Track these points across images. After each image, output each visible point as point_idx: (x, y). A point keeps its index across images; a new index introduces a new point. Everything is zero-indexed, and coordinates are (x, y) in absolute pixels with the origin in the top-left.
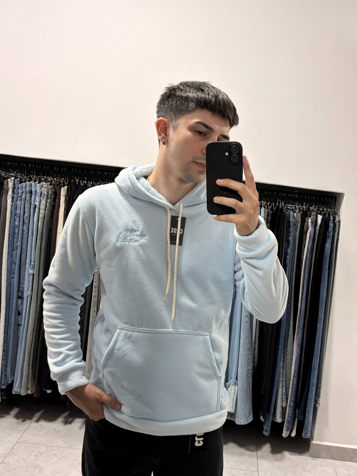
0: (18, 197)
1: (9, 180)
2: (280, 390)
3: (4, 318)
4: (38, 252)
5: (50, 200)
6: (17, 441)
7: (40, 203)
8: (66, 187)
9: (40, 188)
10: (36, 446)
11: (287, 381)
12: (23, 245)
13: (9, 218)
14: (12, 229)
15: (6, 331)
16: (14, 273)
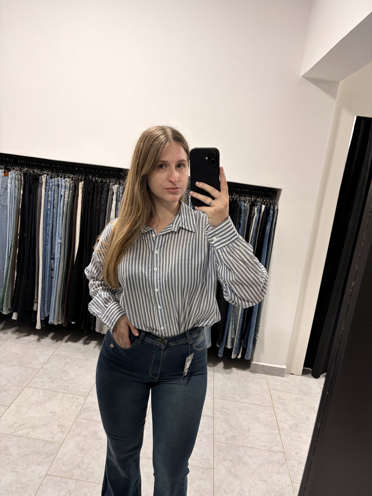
0: (49, 188)
1: (43, 176)
2: (231, 327)
3: (42, 272)
4: (64, 227)
5: (72, 191)
6: (52, 354)
7: (65, 193)
8: (83, 182)
9: (65, 183)
10: (65, 358)
11: (236, 320)
12: (54, 222)
13: (44, 203)
14: (46, 212)
15: (43, 281)
16: (48, 242)
